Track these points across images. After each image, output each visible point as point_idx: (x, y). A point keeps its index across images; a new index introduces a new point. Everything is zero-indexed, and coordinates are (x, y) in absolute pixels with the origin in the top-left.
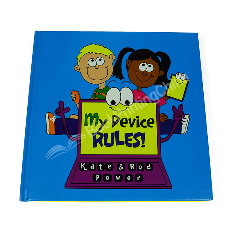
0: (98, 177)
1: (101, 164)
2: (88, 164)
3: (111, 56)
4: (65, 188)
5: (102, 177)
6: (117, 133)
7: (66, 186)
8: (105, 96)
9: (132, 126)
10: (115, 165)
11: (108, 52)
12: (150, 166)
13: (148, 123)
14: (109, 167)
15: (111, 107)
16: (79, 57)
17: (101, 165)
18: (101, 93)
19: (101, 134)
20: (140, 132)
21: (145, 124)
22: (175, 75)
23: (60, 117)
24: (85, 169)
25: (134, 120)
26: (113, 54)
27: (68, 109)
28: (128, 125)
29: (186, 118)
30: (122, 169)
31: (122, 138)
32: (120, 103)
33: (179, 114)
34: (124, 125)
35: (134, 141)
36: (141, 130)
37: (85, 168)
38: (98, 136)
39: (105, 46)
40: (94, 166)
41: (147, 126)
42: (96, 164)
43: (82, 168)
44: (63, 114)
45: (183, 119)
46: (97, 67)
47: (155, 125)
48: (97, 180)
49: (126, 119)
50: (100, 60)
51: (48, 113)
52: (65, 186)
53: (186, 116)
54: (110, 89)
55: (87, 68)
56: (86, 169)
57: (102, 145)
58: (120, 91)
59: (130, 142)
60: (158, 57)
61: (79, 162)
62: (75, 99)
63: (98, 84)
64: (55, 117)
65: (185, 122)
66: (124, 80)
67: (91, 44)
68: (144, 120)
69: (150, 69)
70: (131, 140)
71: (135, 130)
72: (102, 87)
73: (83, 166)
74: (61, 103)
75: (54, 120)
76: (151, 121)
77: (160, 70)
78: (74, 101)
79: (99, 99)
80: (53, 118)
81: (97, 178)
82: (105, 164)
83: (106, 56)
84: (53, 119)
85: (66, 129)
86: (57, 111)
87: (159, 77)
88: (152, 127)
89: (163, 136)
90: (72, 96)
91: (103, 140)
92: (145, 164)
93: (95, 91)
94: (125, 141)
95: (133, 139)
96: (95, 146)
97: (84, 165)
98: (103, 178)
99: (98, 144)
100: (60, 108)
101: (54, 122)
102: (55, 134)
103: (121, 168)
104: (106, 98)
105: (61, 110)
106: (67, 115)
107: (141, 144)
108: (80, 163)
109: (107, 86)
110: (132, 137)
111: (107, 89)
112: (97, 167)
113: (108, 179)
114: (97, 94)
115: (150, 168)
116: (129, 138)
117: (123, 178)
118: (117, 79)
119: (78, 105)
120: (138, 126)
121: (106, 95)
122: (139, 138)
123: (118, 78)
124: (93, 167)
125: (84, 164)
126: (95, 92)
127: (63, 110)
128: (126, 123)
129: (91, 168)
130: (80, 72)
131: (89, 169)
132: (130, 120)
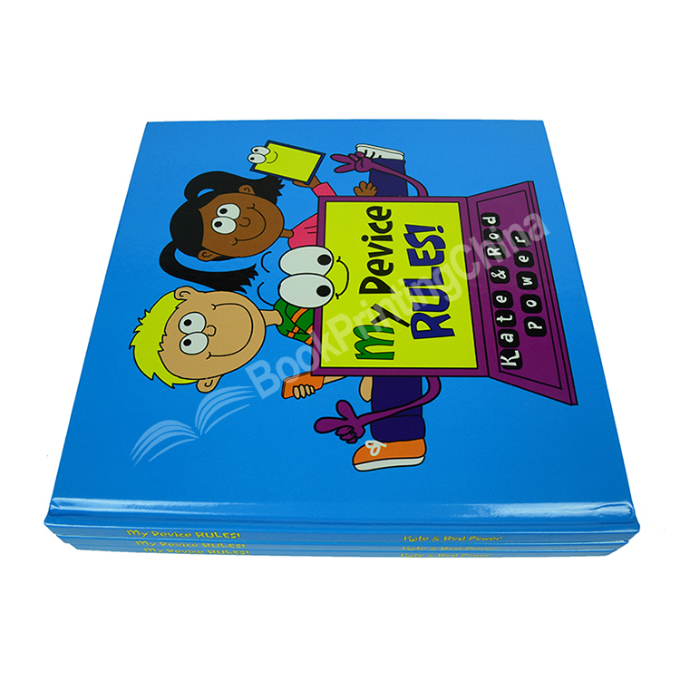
0: (532, 325)
1: (498, 319)
2: (501, 349)
3: (178, 297)
4: (577, 404)
5: (531, 315)
6: (408, 282)
7: (572, 401)
8: (302, 311)
9: (389, 251)
10: (494, 287)
11: (167, 304)
12: (488, 218)
13: (379, 218)
14: (501, 299)
15: (337, 295)
16: (170, 380)
17: (501, 319)
18: (294, 320)
19: (415, 319)
20: (405, 235)
21: (382, 225)
22: (255, 164)
23: (368, 428)
24: (517, 356)
25: (371, 245)
26: (175, 291)
27: (343, 405)
28: (387, 259)
29: (366, 151)
30: (503, 273)
31: (424, 273)
32: (324, 276)
33: (356, 161)
34: (386, 267)
35: (429, 247)
36: (398, 232)
37: (514, 355)
38: (422, 326)
39: (146, 310)
40: (506, 335)
41: (388, 220)
42: (498, 329)
43: (514, 364)
44: (358, 418)
45: (369, 155)
46: (210, 331)
47: (385, 206)
48: (541, 328)
49: (369, 264)
50: (188, 323)
51: (354, 465)
52: (572, 404)
53: (361, 149)
54: (281, 298)
55: (210, 356)
56: (517, 352)
57: (447, 317)
58: (290, 276)
59: (432, 255)
60: (199, 195)
61: (500, 371)
62: (309, 387)
63: (266, 327)
64: (367, 443)
65: (374, 153)
66: (259, 265)
67: (130, 347)
68: (373, 226)
69: (233, 211)
70: (425, 253)
71: (399, 245)
72: (274, 317)
73: (511, 361)
74: (322, 426)
75: (378, 444)
76: (374, 213)
77: (238, 192)
78: (315, 390)
79: (313, 324)
80: (372, 448)
81: (536, 327)
82: (495, 309)
83: (177, 308)
84: (375, 446)
85: (404, 408)
86: (349, 437)
87: (257, 194)
88: (389, 211)
89: (412, 191)
90: (301, 396)
91: (432, 314)
92: (484, 228)
93: (287, 336)
94: (430, 267)
95: (424, 248)
96: (450, 333)
97: (505, 359)
98: (533, 314)
99: (443, 325)
100: (338, 429)
101: (384, 445)
102: (423, 437)
103: (502, 275)
104: (309, 309)
105: (345, 426)
106: (362, 408)
107: (436, 233)
108: (502, 369)
109: (274, 306)
110: (419, 252)
111: (281, 306)
112: (507, 327)
113: (535, 304)
114: (296, 329)
115: (493, 218)
116: (421, 256)
117: (525, 270)
118: (255, 282)
119: (328, 379)
120: (389, 238)
121: (300, 308)
122: (421, 236)
123: (251, 280)
124: (508, 338)
125: (502, 358)
126: (291, 335)
127: (345, 419)
128: (381, 263)
129: (511, 340)
130: (222, 375)
131: (516, 344)
132: (371, 255)
